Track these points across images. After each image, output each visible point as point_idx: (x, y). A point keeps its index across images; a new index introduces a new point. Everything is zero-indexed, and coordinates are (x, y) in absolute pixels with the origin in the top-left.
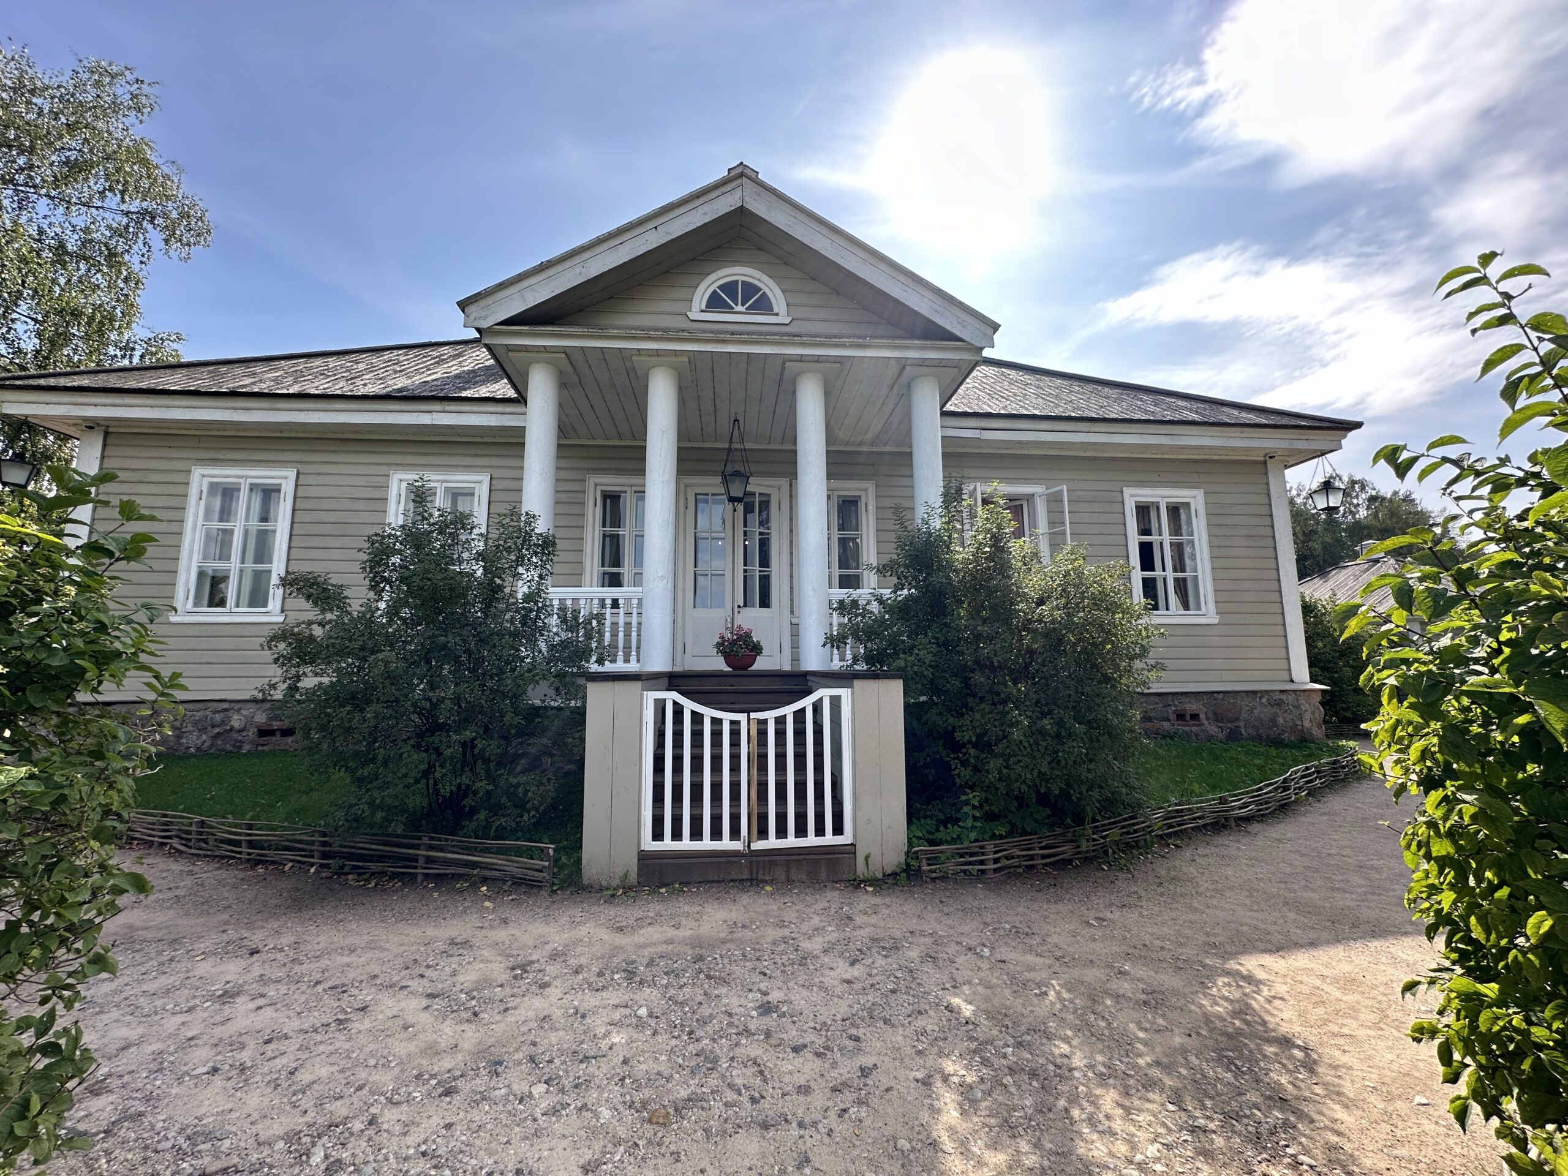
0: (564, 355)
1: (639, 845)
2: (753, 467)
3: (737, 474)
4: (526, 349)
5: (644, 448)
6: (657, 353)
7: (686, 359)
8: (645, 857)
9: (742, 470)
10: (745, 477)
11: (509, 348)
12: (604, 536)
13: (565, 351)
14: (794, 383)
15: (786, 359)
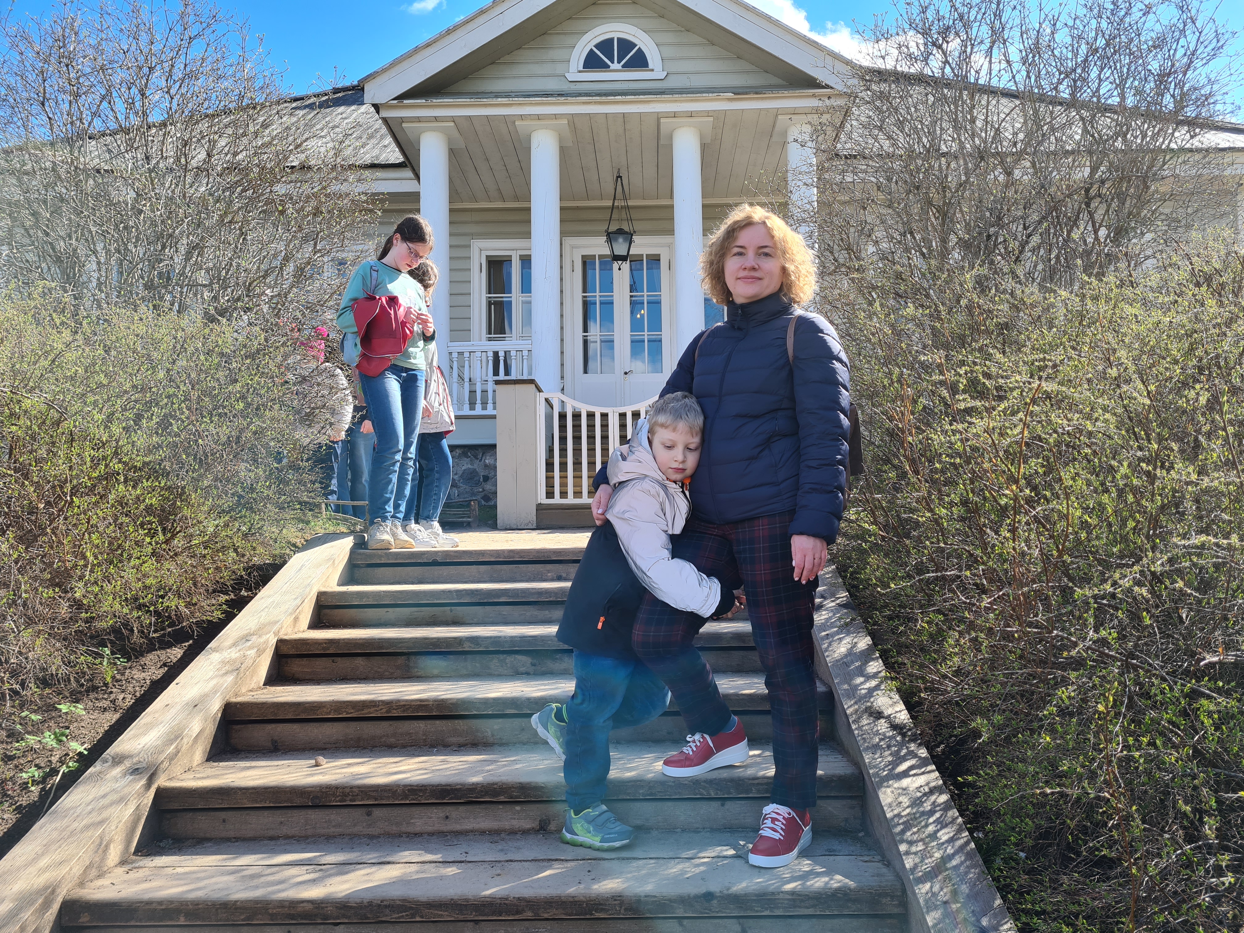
0: (452, 124)
1: (537, 500)
2: (637, 226)
3: (620, 232)
4: (419, 119)
5: (529, 209)
6: (539, 117)
7: (565, 122)
8: (540, 508)
9: (626, 229)
10: (629, 236)
11: (402, 120)
12: (490, 304)
13: (453, 119)
14: (670, 138)
15: (658, 117)
